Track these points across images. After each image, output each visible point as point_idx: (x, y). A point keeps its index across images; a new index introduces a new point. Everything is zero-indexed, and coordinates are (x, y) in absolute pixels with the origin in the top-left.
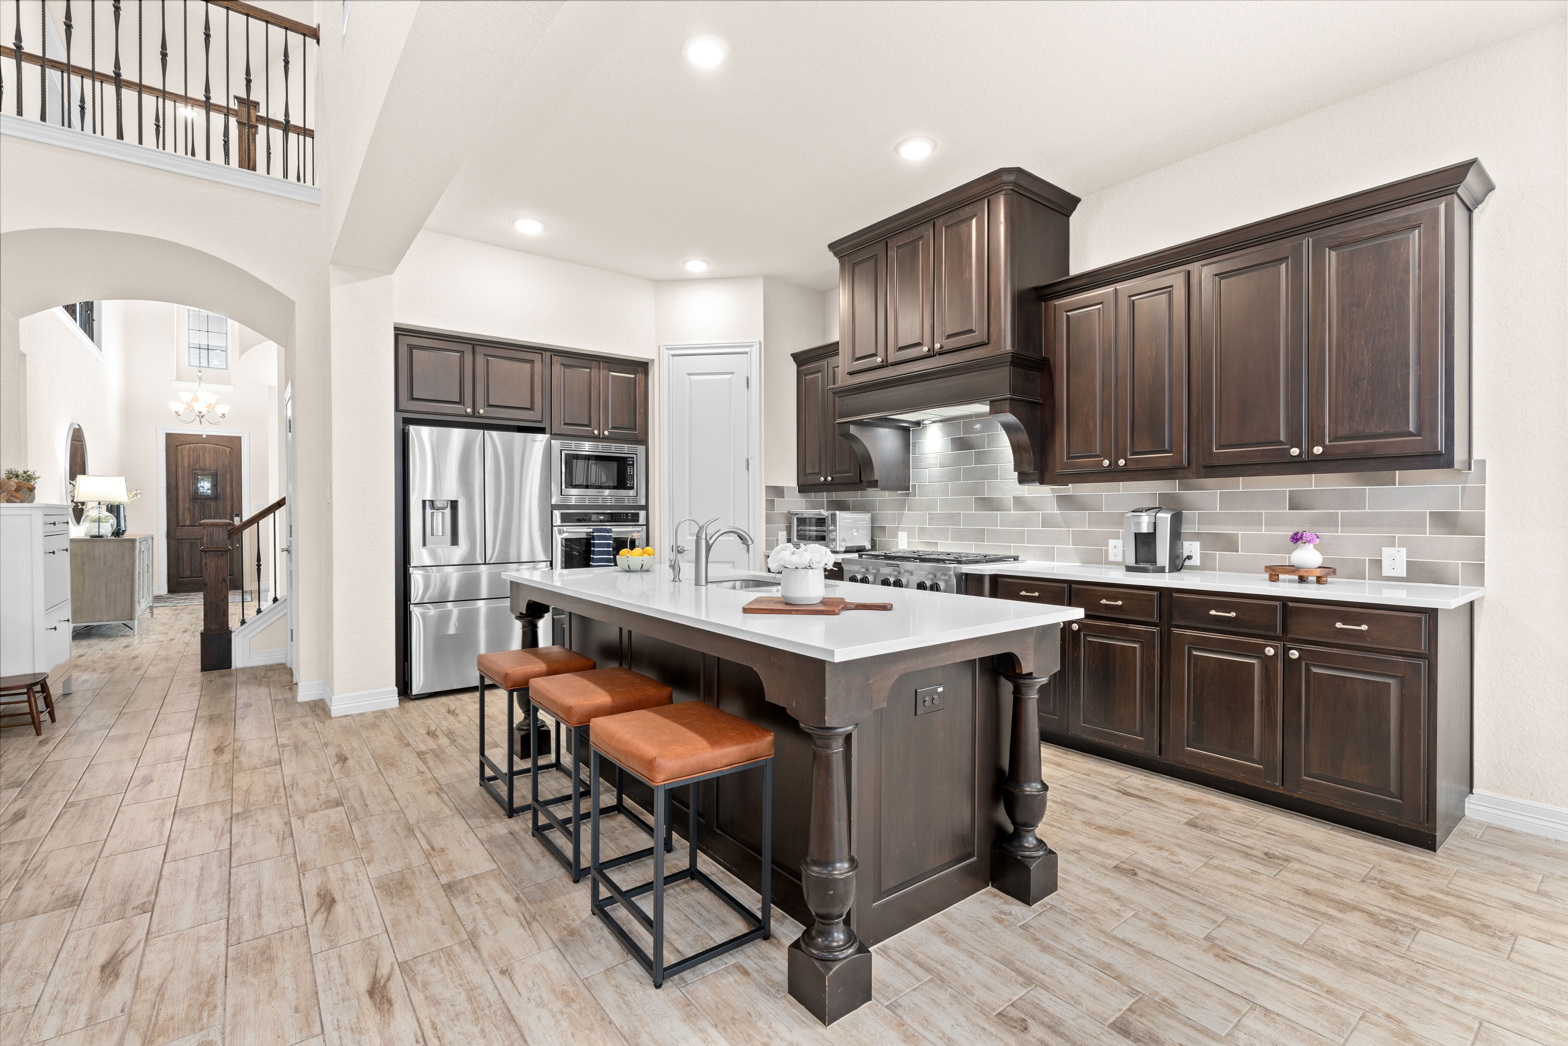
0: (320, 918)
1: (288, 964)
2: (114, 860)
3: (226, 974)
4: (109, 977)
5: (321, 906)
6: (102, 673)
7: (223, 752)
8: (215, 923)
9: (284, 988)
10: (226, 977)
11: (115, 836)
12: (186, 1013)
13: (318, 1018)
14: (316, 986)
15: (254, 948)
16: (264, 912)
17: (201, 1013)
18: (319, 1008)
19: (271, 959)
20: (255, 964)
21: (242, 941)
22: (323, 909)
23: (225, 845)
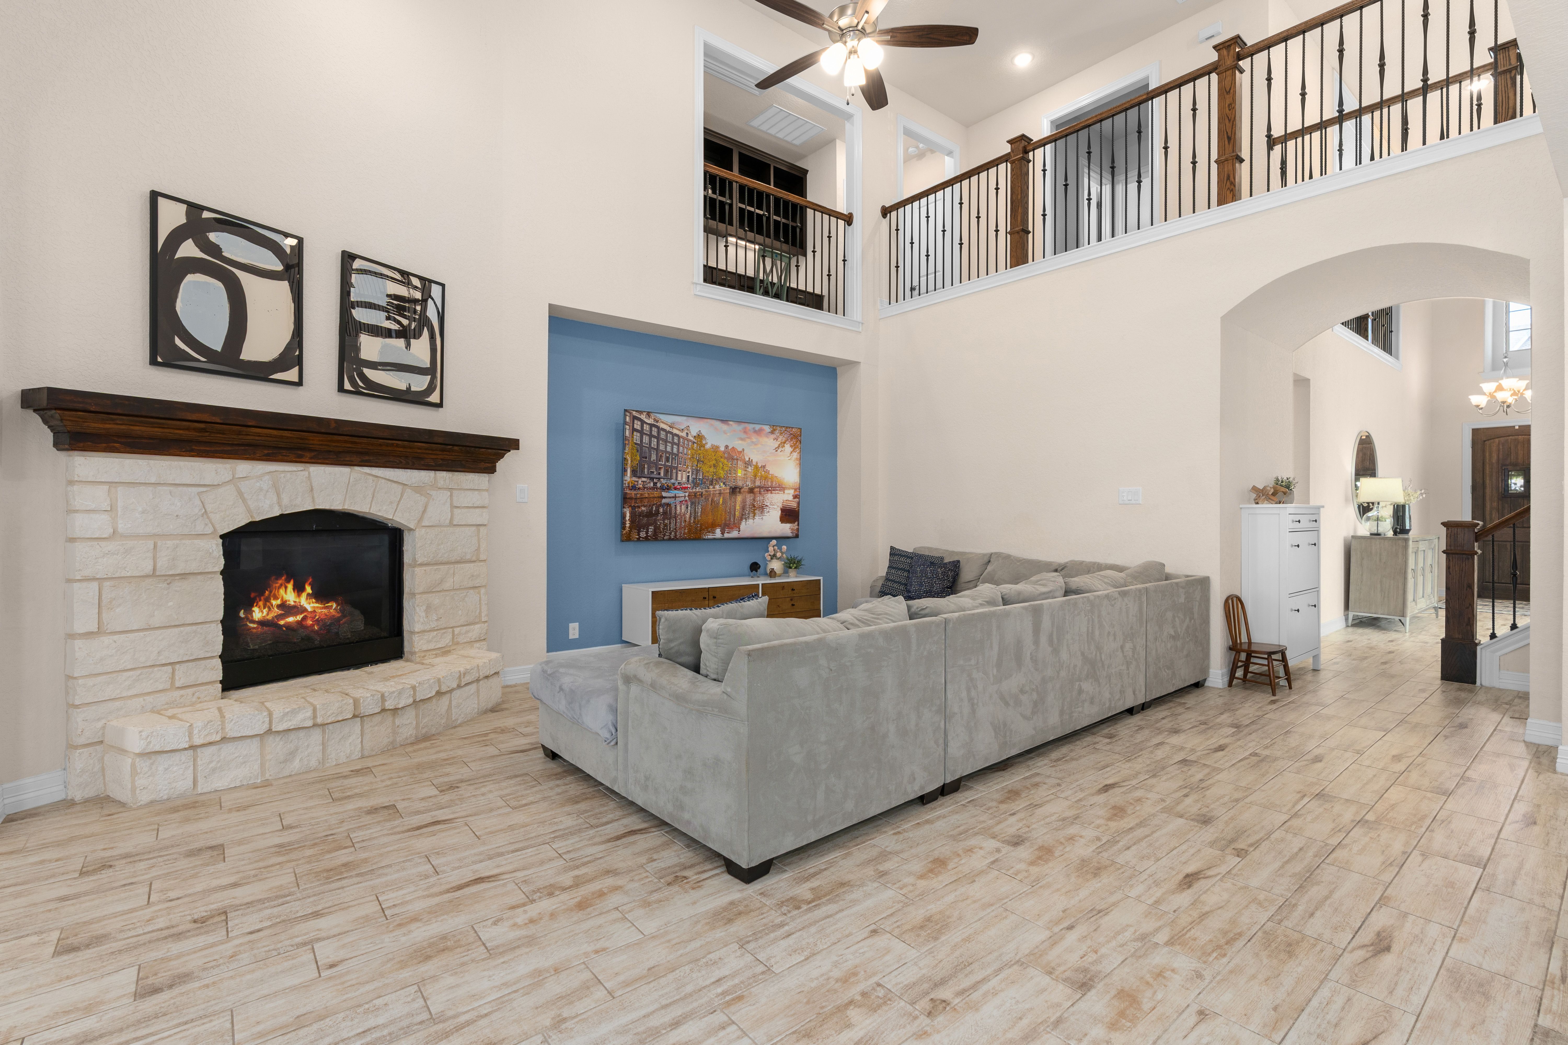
0: (1361, 954)
1: (1300, 969)
2: (1250, 807)
3: (1251, 938)
4: (1185, 884)
5: (1372, 945)
6: (1354, 660)
7: (1400, 761)
8: (1274, 896)
9: (1281, 984)
10: (1249, 941)
11: (1263, 791)
12: (1205, 944)
13: (1286, 1030)
14: (1307, 1005)
15: (1285, 936)
16: (1318, 914)
17: (1213, 951)
18: (1294, 1023)
19: (1291, 954)
20: (1276, 948)
21: (1282, 924)
22: (1371, 948)
23: (1334, 841)
